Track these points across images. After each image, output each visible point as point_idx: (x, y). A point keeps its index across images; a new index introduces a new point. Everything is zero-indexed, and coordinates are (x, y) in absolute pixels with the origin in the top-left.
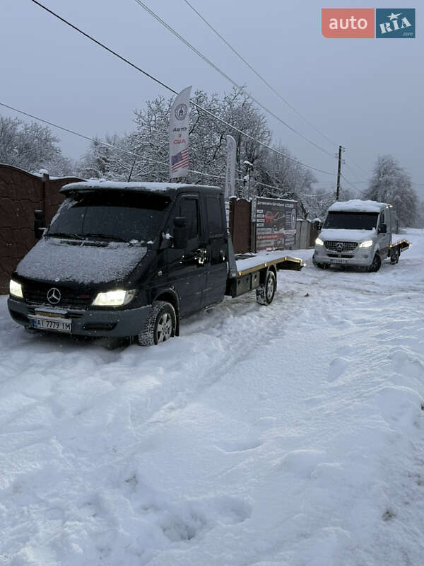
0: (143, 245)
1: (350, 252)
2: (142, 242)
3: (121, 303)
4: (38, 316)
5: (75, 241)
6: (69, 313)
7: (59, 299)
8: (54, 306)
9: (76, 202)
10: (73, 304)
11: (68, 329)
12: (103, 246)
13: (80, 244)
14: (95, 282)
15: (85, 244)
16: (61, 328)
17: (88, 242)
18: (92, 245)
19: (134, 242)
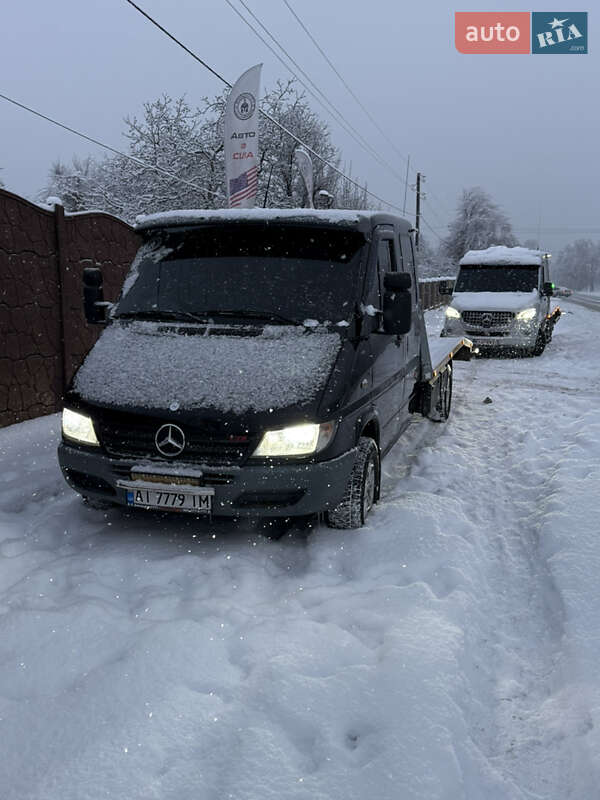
0: (332, 329)
1: (503, 328)
2: (327, 323)
3: (311, 449)
4: (139, 483)
5: (189, 326)
6: (206, 474)
7: (181, 447)
8: (171, 460)
9: (171, 250)
10: (212, 455)
11: (204, 506)
12: (253, 334)
13: (201, 332)
14: (258, 408)
15: (213, 332)
16: (188, 506)
17: (217, 327)
18: (228, 333)
19: (313, 323)
